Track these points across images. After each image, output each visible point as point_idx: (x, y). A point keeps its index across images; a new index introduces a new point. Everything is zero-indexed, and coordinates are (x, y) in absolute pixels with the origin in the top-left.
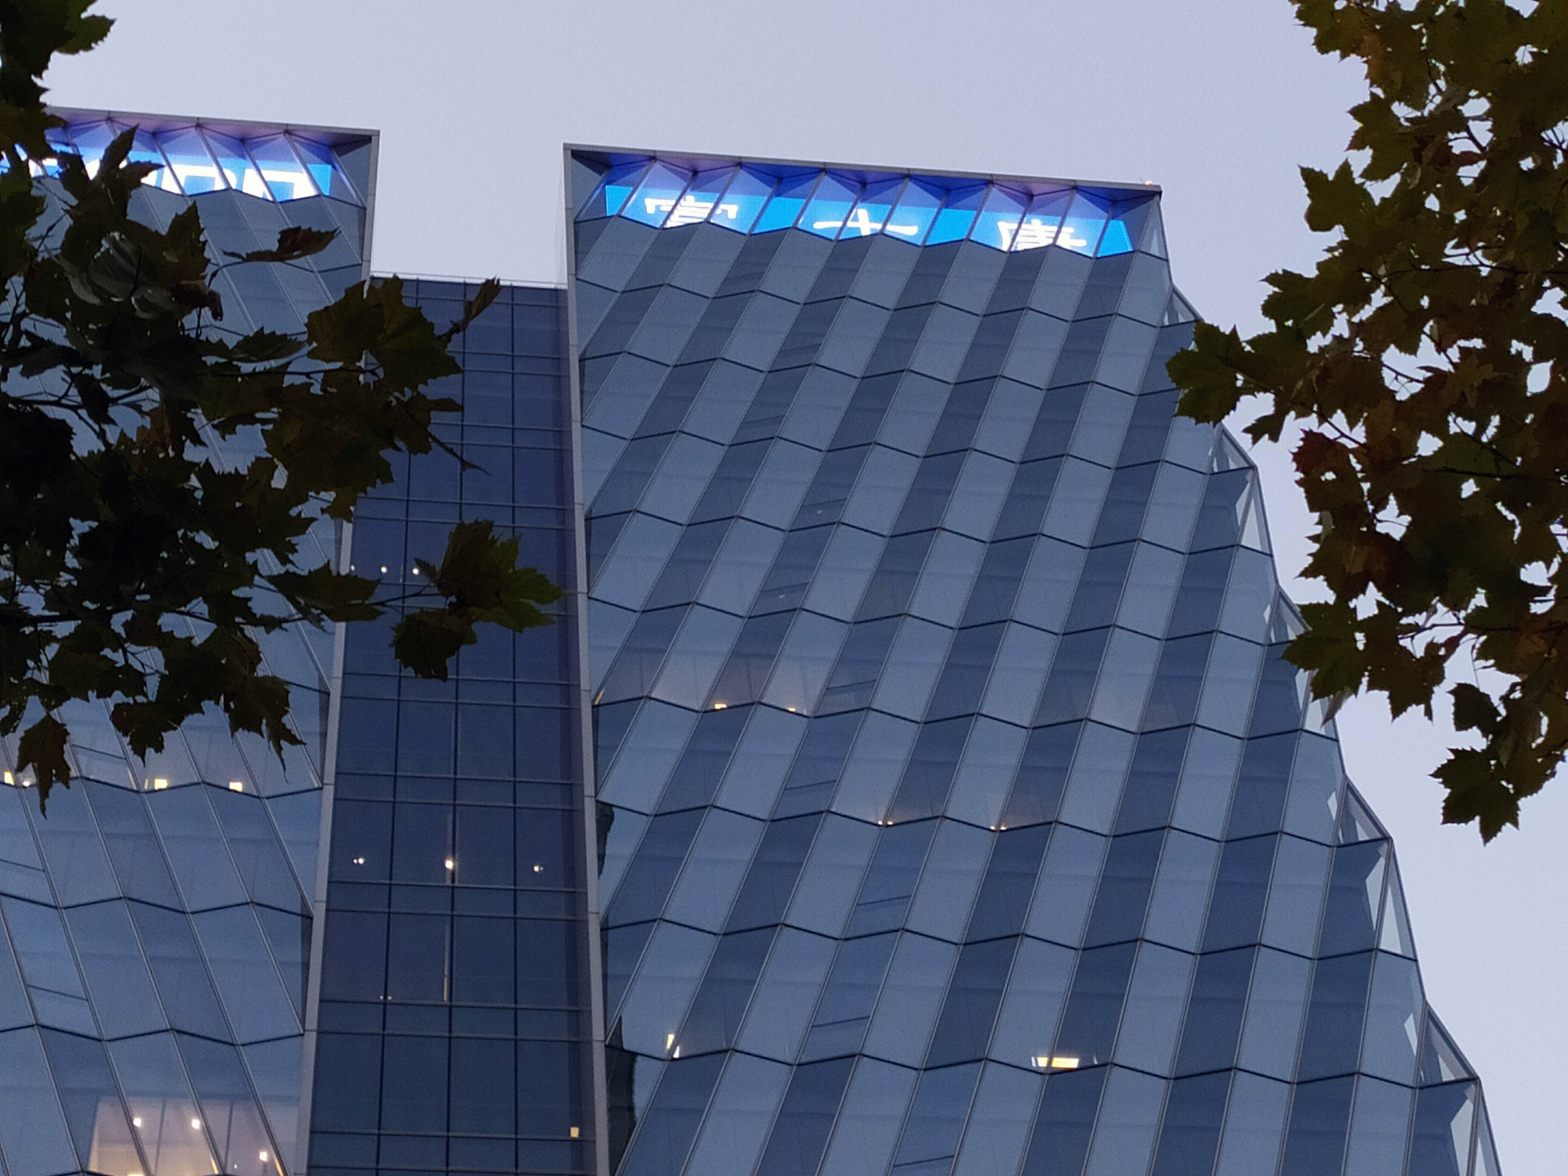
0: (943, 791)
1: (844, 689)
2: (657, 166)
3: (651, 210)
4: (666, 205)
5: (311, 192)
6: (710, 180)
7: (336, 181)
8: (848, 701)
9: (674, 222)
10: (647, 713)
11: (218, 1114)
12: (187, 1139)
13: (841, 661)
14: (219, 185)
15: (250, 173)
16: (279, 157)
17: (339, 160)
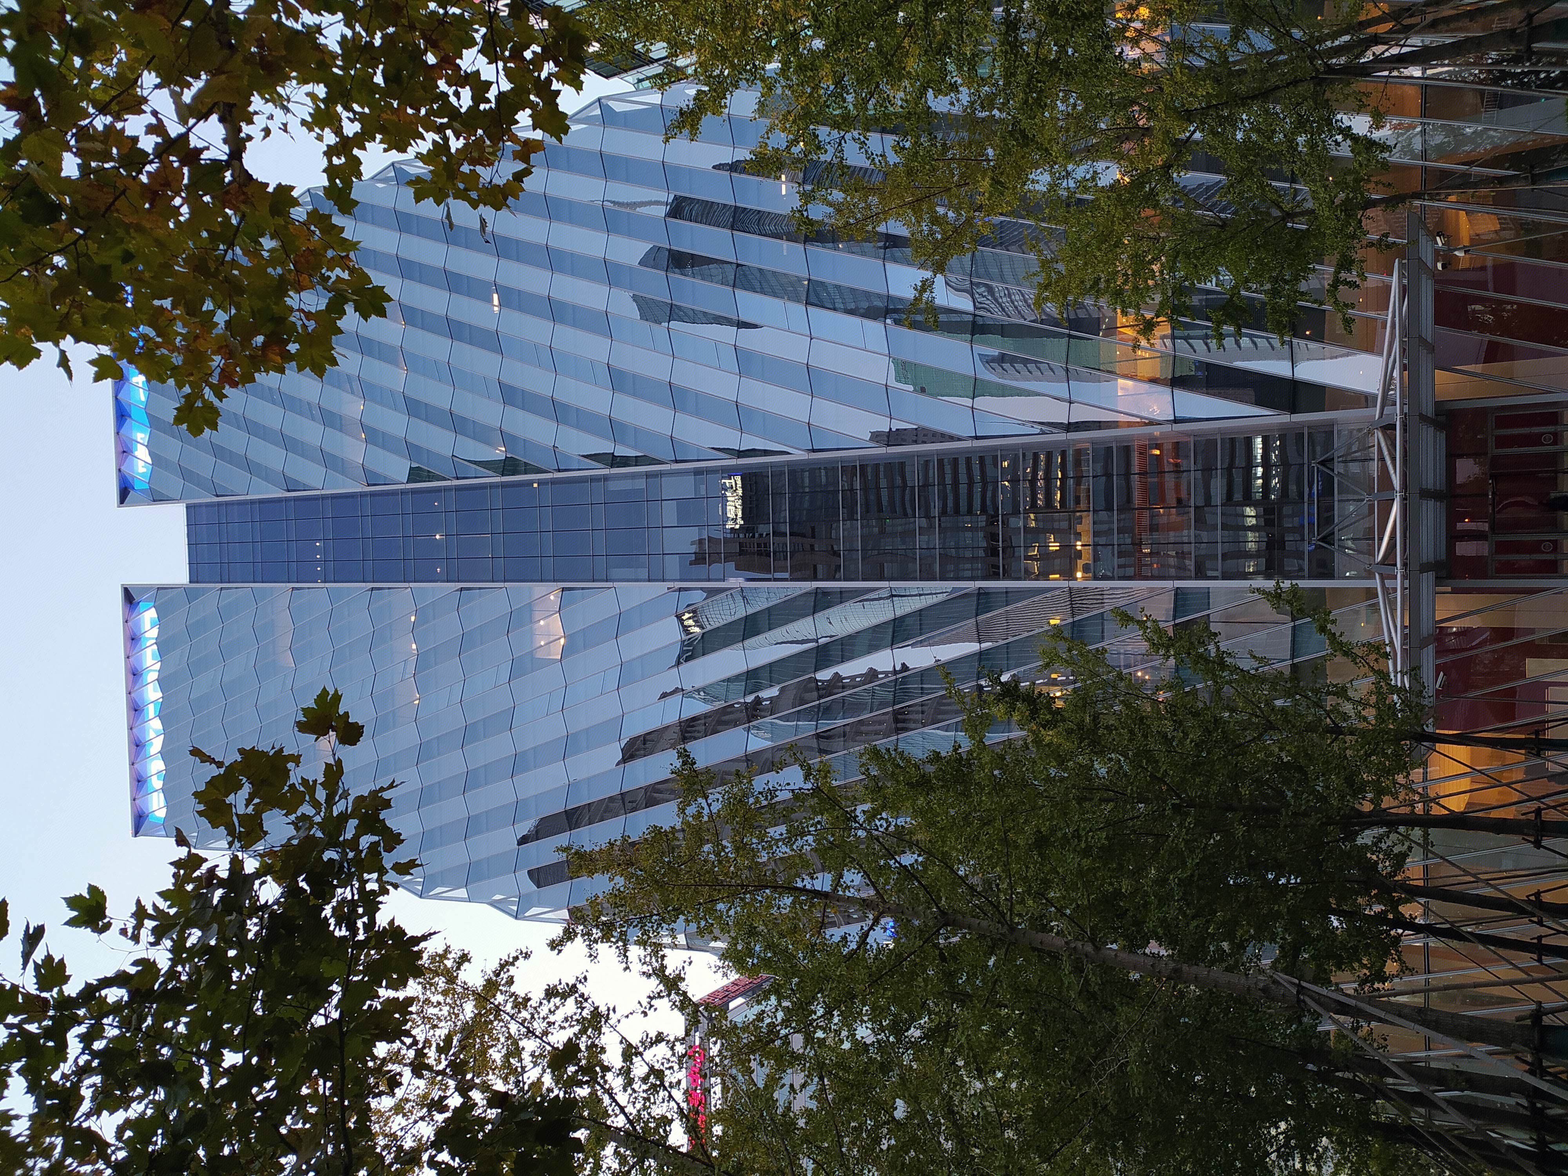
0: (392, 348)
1: (351, 387)
2: (123, 468)
3: (144, 470)
4: (141, 463)
5: (153, 610)
6: (126, 445)
7: (146, 600)
8: (356, 385)
9: (149, 461)
10: (369, 466)
11: (537, 615)
12: (547, 625)
13: (339, 387)
14: (155, 647)
15: (147, 635)
16: (138, 624)
17: (137, 600)
